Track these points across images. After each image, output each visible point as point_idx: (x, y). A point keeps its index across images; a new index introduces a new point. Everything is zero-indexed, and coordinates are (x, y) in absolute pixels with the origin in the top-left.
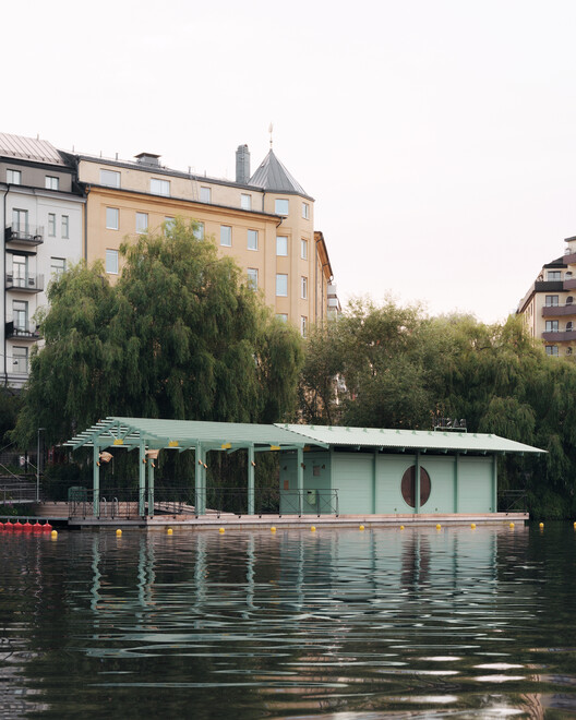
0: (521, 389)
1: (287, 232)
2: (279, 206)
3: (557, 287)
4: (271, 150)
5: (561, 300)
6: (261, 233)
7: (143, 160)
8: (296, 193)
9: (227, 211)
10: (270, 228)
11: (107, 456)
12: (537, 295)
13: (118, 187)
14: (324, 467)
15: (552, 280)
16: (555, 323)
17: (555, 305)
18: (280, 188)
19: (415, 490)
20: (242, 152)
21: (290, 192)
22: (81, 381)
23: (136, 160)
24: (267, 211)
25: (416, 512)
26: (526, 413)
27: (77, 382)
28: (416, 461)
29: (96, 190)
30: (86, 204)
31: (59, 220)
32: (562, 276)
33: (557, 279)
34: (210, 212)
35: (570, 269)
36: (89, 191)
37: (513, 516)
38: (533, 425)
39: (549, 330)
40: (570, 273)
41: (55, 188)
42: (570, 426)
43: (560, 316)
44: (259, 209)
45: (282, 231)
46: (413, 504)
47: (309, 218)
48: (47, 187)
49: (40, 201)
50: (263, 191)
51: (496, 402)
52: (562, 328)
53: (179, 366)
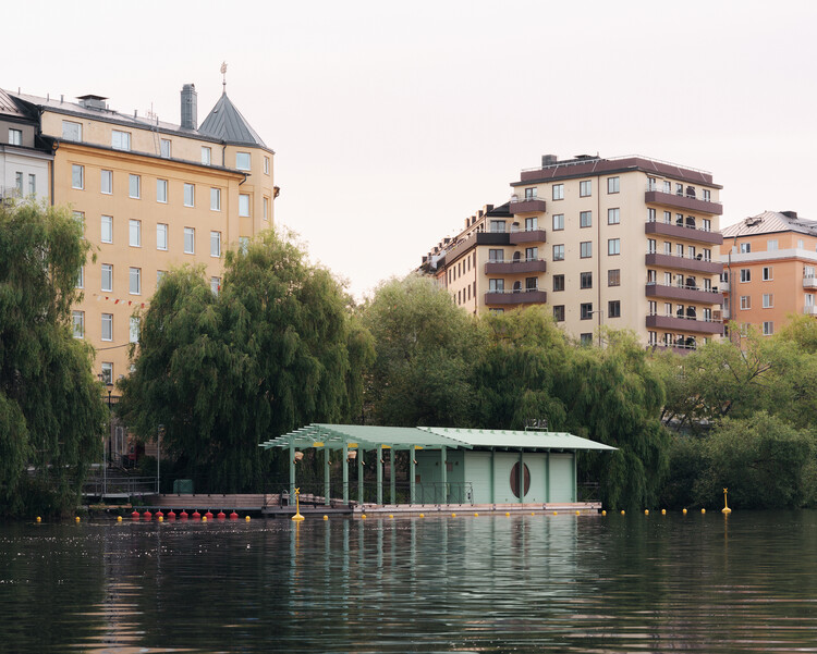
0: (548, 383)
1: (249, 189)
2: (239, 160)
3: (503, 240)
4: (224, 94)
5: (507, 255)
6: (224, 191)
7: (89, 102)
8: (257, 146)
9: (192, 168)
10: (233, 185)
11: (300, 455)
12: (478, 248)
13: (79, 140)
14: (457, 464)
15: (495, 231)
16: (500, 282)
17: (500, 261)
18: (240, 140)
19: (519, 484)
20: (188, 93)
21: (251, 144)
22: (211, 383)
23: (77, 101)
24: (227, 167)
25: (521, 502)
26: (557, 407)
27: (207, 383)
28: (520, 459)
29: (64, 146)
30: (52, 162)
31: (26, 179)
32: (508, 226)
33: (501, 231)
34: (173, 168)
35: (516, 218)
36: (58, 148)
37: (589, 505)
38: (564, 419)
39: (493, 290)
40: (516, 224)
41: (17, 143)
42: (596, 418)
43: (506, 274)
44: (218, 163)
45: (245, 188)
46: (517, 494)
47: (269, 174)
48: (11, 142)
49: (8, 158)
50: (223, 143)
51: (529, 395)
52: (508, 289)
53: (287, 369)
